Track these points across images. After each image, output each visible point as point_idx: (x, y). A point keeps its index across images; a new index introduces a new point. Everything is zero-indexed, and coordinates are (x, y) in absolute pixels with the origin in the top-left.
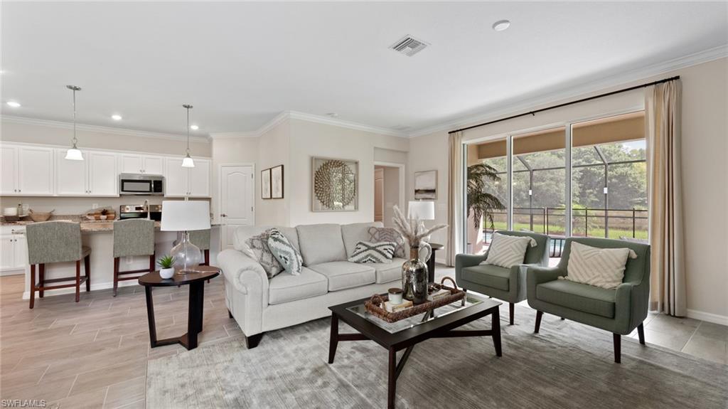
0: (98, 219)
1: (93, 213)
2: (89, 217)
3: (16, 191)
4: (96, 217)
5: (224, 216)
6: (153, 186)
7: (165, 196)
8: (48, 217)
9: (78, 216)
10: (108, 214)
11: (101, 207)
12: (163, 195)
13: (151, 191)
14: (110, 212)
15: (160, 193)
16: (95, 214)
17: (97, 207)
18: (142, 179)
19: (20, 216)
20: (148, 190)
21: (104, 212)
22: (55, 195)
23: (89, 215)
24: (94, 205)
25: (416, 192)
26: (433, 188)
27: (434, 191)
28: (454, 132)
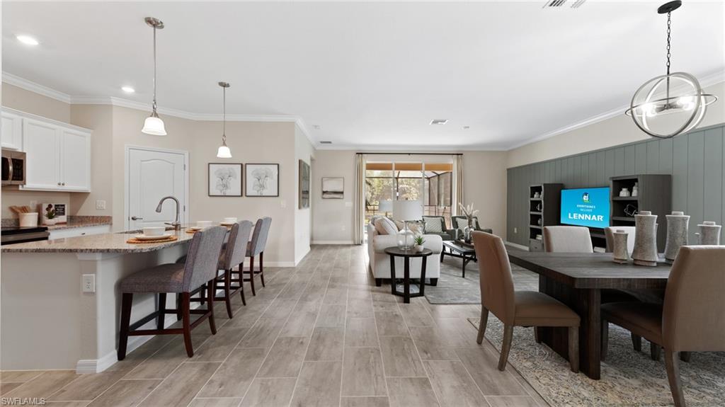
5: (134, 219)
6: (11, 168)
7: (20, 188)
25: (324, 192)
26: (341, 190)
27: (342, 193)
28: (361, 154)
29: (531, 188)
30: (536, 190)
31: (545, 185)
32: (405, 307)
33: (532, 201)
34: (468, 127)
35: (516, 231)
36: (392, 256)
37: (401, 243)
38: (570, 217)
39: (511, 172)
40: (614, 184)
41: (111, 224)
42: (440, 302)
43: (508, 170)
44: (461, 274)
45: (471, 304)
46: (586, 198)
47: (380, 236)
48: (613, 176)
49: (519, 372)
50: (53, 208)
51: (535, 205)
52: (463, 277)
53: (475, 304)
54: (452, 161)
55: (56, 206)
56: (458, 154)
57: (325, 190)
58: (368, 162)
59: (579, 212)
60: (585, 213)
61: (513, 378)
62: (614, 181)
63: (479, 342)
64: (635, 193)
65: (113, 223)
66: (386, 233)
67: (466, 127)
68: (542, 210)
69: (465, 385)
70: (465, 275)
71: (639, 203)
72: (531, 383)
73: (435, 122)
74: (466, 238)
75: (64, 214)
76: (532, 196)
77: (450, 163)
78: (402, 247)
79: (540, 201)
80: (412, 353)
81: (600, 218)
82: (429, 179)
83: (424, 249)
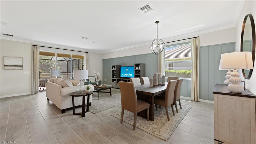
25: (5, 66)
26: (21, 65)
27: (22, 66)
28: (36, 46)
29: (112, 66)
30: (114, 67)
31: (116, 65)
32: (84, 119)
33: (112, 70)
34: (94, 43)
35: (106, 80)
36: (73, 97)
37: (78, 90)
38: (123, 75)
39: (104, 60)
40: (135, 66)
42: (97, 112)
43: (103, 60)
44: (97, 98)
45: (108, 109)
46: (127, 70)
47: (63, 88)
48: (135, 63)
49: (139, 128)
51: (113, 71)
52: (98, 99)
53: (109, 109)
54: (84, 55)
56: (86, 52)
57: (5, 64)
58: (40, 51)
59: (125, 73)
60: (127, 74)
61: (139, 131)
62: (135, 65)
63: (121, 123)
64: (139, 68)
66: (67, 86)
67: (93, 43)
68: (116, 73)
69: (129, 142)
70: (99, 98)
71: (141, 70)
72: (144, 130)
73: (83, 38)
74: (97, 84)
76: (113, 69)
77: (83, 55)
78: (78, 92)
79: (115, 70)
80: (103, 139)
81: (131, 75)
82: (67, 61)
83: (90, 91)
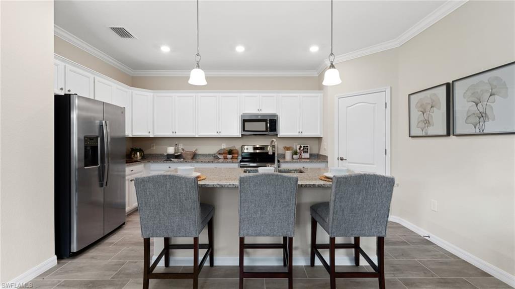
0: (226, 158)
1: (222, 152)
2: (219, 156)
3: (173, 132)
4: (224, 156)
5: (342, 159)
6: (268, 125)
7: (278, 136)
8: (192, 156)
9: (212, 155)
10: (233, 154)
11: (228, 147)
12: (277, 135)
13: (266, 131)
14: (234, 152)
15: (275, 133)
16: (224, 153)
17: (225, 147)
18: (259, 118)
19: (176, 154)
20: (265, 130)
21: (230, 152)
22: (197, 136)
23: (219, 154)
24: (223, 144)
41: (327, 162)
50: (302, 148)
55: (304, 147)
65: (328, 161)
75: (308, 152)
